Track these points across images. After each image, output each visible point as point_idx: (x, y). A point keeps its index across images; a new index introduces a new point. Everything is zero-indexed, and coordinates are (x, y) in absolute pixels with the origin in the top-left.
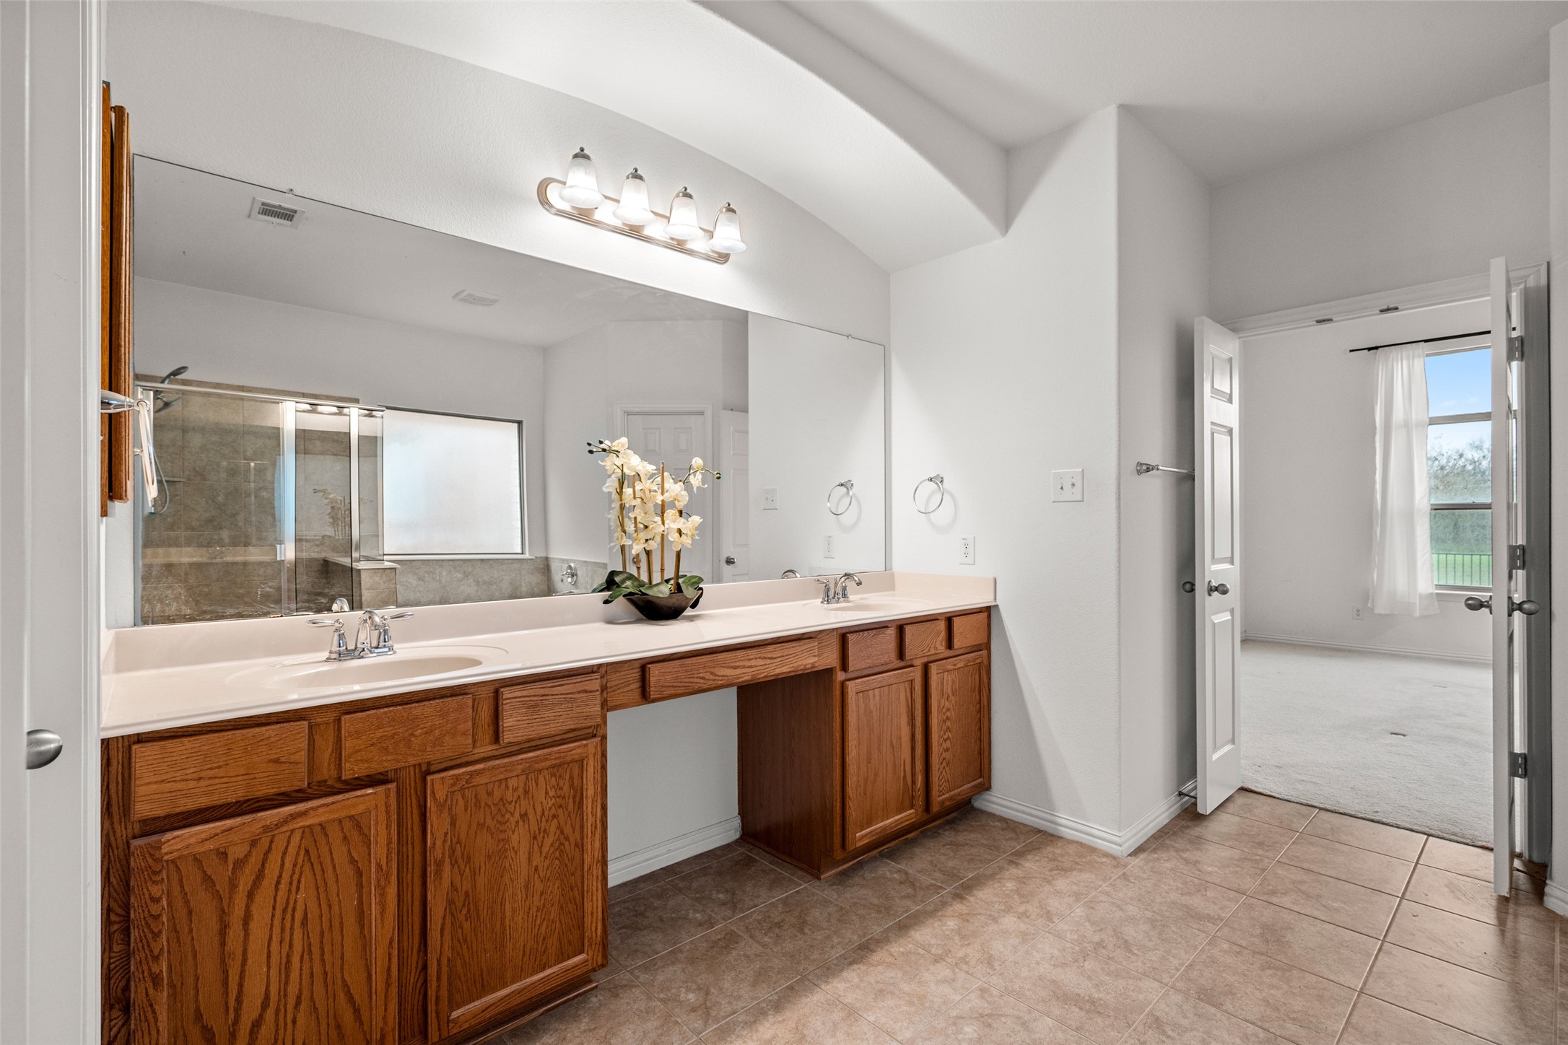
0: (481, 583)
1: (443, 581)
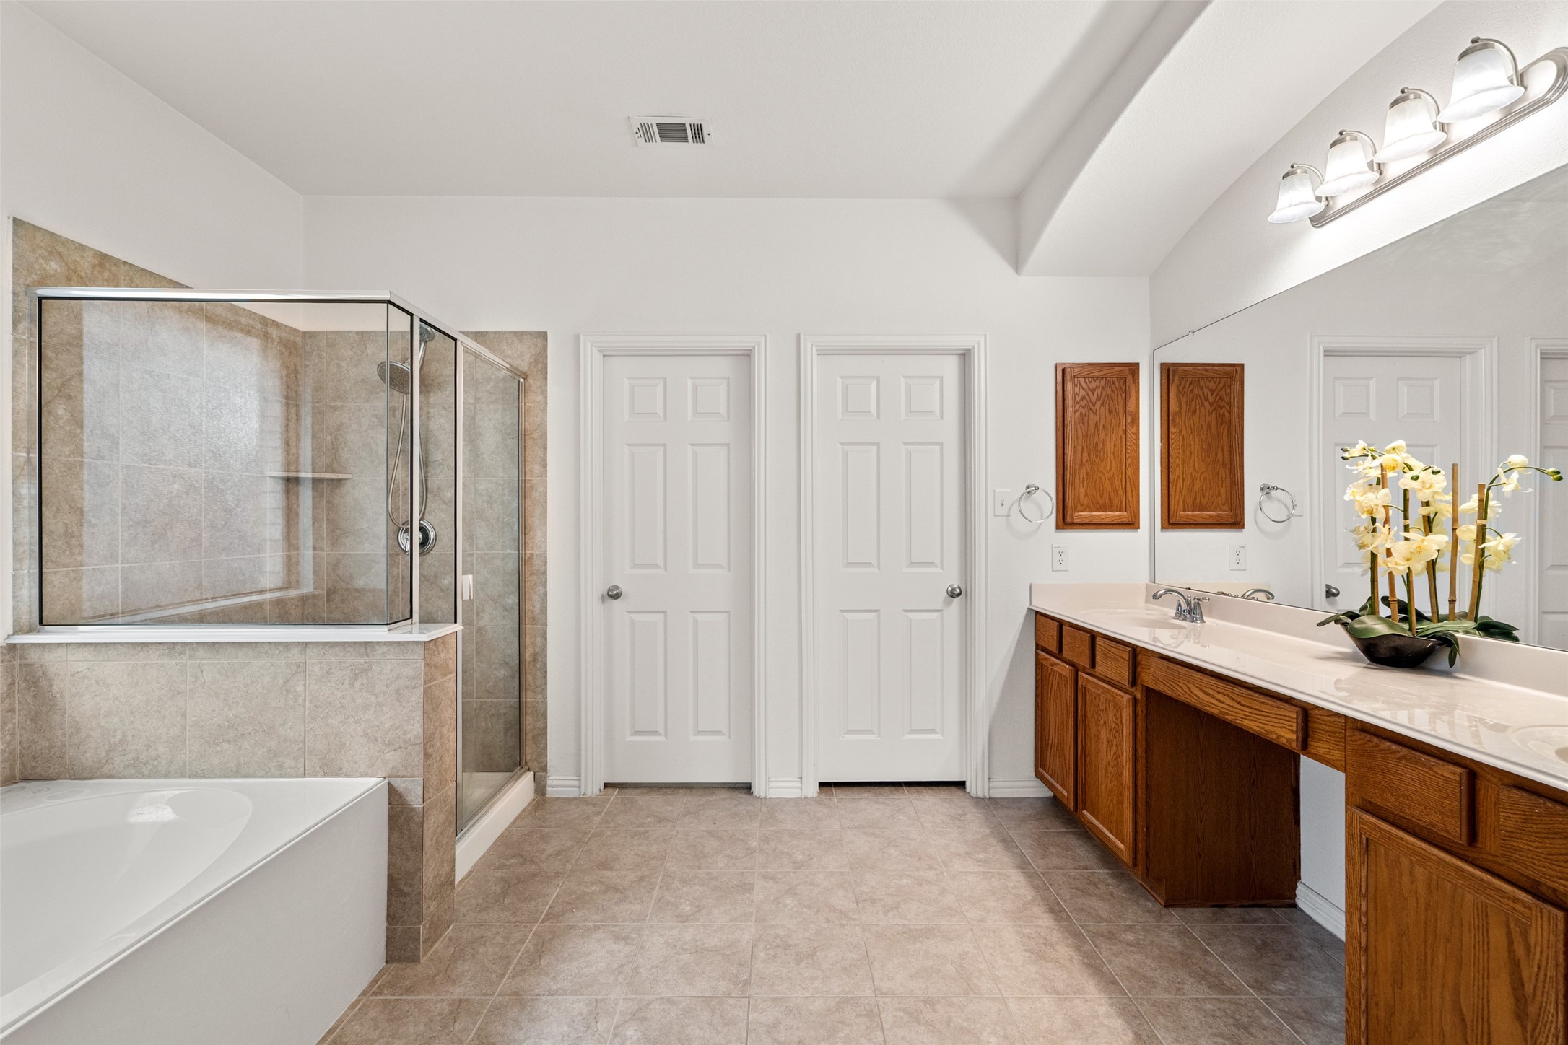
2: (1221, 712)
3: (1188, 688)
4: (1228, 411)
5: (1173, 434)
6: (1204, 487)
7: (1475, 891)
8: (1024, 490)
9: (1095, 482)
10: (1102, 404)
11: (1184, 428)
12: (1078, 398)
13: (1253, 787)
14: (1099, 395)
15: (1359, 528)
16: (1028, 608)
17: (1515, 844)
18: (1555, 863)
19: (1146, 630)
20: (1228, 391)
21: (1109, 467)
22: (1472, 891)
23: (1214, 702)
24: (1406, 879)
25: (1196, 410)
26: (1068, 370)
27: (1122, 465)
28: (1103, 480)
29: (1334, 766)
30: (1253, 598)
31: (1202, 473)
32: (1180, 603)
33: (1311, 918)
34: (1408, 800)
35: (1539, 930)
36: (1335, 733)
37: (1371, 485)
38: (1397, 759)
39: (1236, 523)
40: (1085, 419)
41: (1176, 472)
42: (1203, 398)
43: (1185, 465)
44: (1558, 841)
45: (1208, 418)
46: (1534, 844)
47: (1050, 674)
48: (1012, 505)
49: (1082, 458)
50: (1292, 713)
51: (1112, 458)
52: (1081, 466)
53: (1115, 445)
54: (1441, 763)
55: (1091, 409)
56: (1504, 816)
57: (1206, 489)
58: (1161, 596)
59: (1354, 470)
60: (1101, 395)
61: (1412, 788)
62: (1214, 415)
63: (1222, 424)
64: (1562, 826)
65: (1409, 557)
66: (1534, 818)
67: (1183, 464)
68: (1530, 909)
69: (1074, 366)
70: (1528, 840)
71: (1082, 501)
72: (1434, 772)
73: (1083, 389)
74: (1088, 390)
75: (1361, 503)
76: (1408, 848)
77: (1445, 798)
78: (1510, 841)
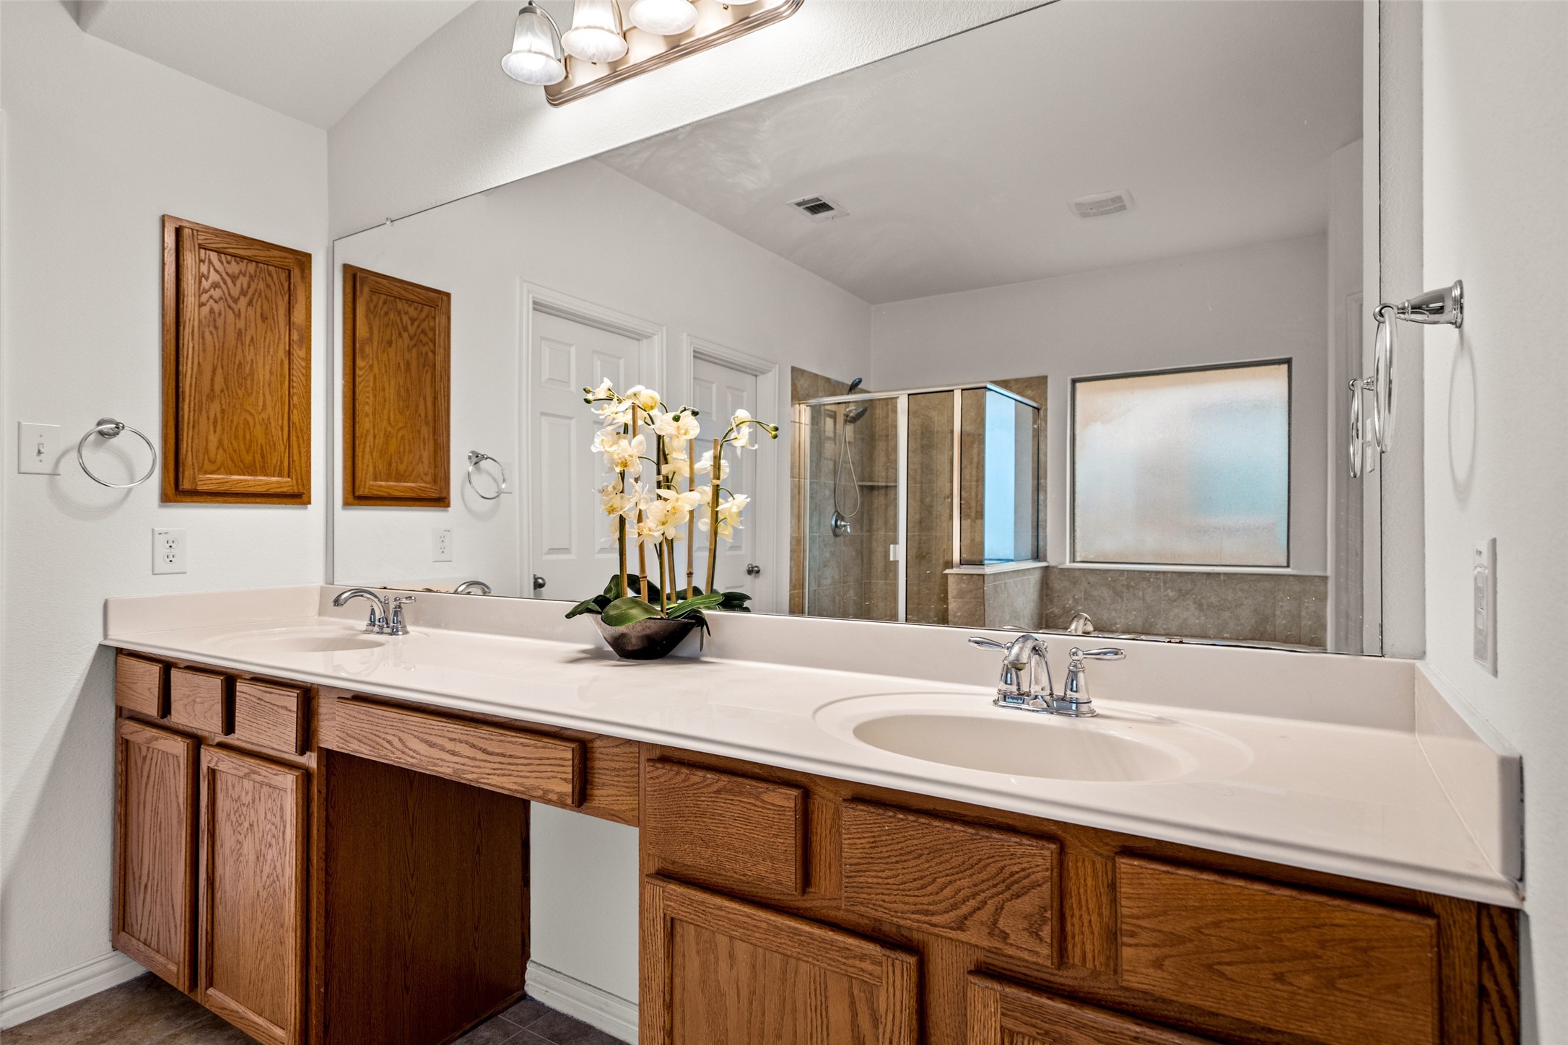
0: (1205, 607)
1: (1149, 599)
2: (456, 771)
3: (401, 740)
4: (431, 351)
5: (361, 369)
6: (402, 449)
7: (814, 958)
8: (91, 426)
9: (236, 427)
10: (250, 303)
11: (375, 362)
12: (206, 284)
13: (478, 856)
14: (245, 286)
15: (607, 486)
16: (100, 645)
17: (861, 879)
18: (908, 893)
19: (320, 654)
20: (432, 324)
21: (261, 404)
22: (810, 960)
23: (444, 757)
24: (724, 964)
25: (391, 341)
26: (187, 232)
27: (283, 404)
28: (251, 424)
29: (623, 819)
30: (469, 593)
31: (399, 430)
32: (373, 609)
33: (543, 1004)
34: (729, 849)
35: (891, 990)
36: (624, 770)
37: (618, 433)
38: (715, 792)
39: (440, 500)
40: (220, 322)
41: (365, 424)
42: (400, 326)
43: (377, 416)
44: (911, 864)
45: (407, 356)
46: (884, 875)
47: (145, 758)
48: (63, 454)
49: (212, 385)
50: (566, 753)
51: (267, 392)
52: (211, 397)
53: (271, 373)
54: (771, 787)
55: (229, 307)
56: (849, 844)
57: (404, 452)
58: (346, 600)
59: (600, 415)
60: (249, 288)
61: (734, 831)
62: (414, 351)
63: (424, 366)
64: (916, 842)
65: (664, 520)
66: (884, 838)
67: (374, 414)
68: (880, 964)
69: (198, 229)
70: (876, 871)
71: (212, 455)
72: (763, 801)
73: (216, 271)
74: (224, 275)
75: (611, 454)
76: (730, 919)
77: (776, 836)
78: (856, 877)
